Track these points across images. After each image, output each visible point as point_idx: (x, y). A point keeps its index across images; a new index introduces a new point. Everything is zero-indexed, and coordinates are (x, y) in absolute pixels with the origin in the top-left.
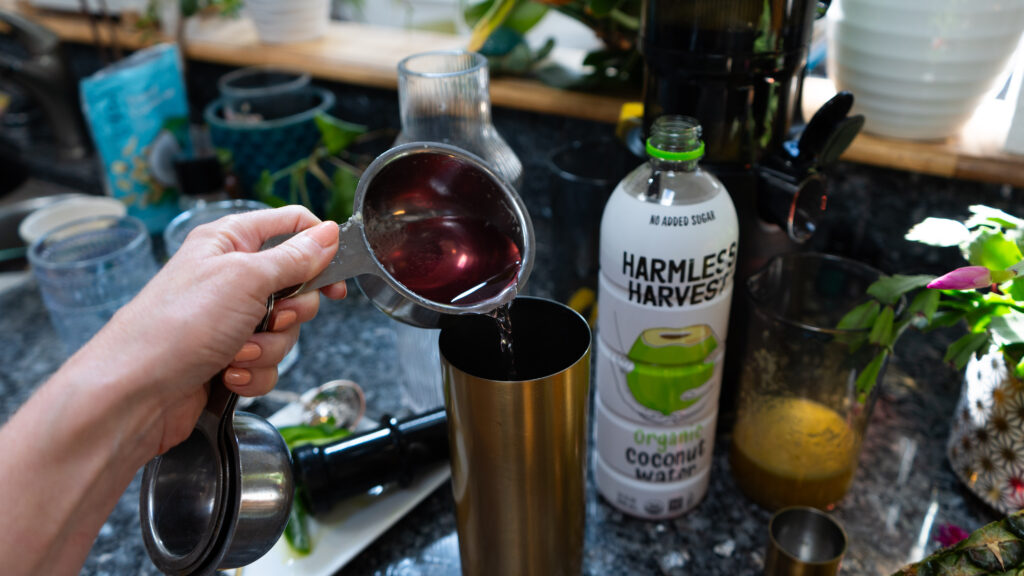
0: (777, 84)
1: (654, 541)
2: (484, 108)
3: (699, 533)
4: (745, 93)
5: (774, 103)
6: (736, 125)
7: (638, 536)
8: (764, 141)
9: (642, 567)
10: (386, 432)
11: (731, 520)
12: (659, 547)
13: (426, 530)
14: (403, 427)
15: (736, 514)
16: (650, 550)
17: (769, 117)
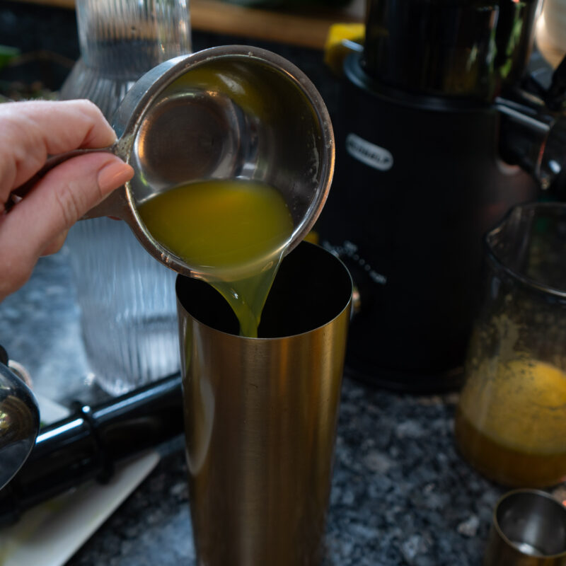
0: (524, 4)
1: (392, 525)
2: (184, 27)
3: (438, 510)
4: (487, 15)
5: (518, 28)
6: (474, 53)
7: (373, 520)
8: (505, 71)
9: (384, 558)
10: (78, 422)
11: (470, 493)
12: (398, 532)
13: (131, 532)
14: (99, 414)
15: (475, 486)
16: (388, 537)
17: (512, 45)
